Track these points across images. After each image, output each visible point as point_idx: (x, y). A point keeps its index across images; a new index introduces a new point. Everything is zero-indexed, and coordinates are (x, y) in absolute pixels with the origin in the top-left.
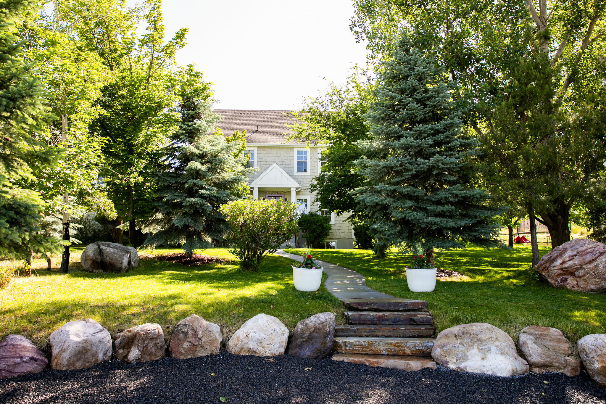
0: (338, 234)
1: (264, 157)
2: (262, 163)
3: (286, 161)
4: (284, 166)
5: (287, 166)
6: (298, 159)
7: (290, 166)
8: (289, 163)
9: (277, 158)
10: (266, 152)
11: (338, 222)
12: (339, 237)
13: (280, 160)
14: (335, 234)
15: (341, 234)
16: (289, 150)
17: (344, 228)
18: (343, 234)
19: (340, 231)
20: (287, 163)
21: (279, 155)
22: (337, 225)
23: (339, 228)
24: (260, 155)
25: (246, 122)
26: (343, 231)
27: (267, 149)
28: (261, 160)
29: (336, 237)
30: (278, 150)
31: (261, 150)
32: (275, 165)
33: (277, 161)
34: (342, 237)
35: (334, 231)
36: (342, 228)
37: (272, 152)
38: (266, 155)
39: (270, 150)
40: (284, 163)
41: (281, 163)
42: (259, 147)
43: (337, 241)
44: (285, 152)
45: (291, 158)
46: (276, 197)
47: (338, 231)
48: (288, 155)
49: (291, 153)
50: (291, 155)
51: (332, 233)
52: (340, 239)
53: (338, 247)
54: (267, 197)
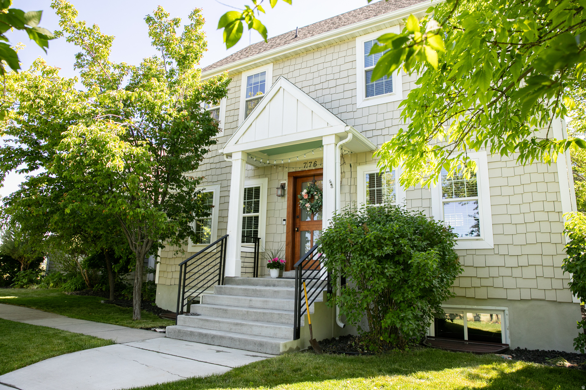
0: (509, 283)
3: (336, 76)
4: (333, 91)
6: (367, 63)
7: (347, 87)
8: (345, 81)
9: (316, 74)
10: (292, 68)
11: (508, 240)
12: (514, 295)
13: (323, 79)
14: (498, 282)
15: (521, 283)
16: (344, 47)
17: (537, 260)
18: (532, 284)
19: (517, 273)
20: (339, 82)
21: (321, 67)
22: (503, 250)
23: (512, 262)
26: (529, 273)
27: (293, 62)
29: (501, 294)
30: (317, 55)
31: (281, 65)
34: (526, 295)
35: (494, 272)
36: (523, 261)
37: (304, 65)
38: (290, 75)
39: (299, 61)
40: (332, 84)
41: (325, 85)
42: (276, 61)
43: (507, 312)
44: (336, 56)
45: (349, 66)
46: (316, 178)
47: (508, 272)
48: (341, 61)
49: (349, 52)
50: (348, 59)
51: (485, 282)
52: (520, 305)
53: (511, 333)
54: (292, 180)
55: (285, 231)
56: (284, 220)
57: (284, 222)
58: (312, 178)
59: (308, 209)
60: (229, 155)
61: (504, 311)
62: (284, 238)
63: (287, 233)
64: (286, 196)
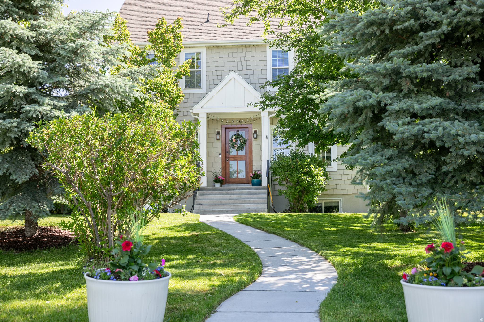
0: (343, 187)
1: (217, 64)
2: (214, 73)
3: (254, 68)
4: (251, 77)
5: (256, 77)
6: (274, 64)
7: (261, 76)
8: (259, 72)
9: (239, 64)
10: (221, 55)
12: (345, 192)
13: (245, 68)
14: (338, 187)
15: (348, 187)
16: (258, 50)
19: (346, 182)
20: (256, 72)
21: (243, 59)
22: (341, 172)
23: (344, 178)
24: (211, 60)
25: (191, 8)
27: (222, 51)
28: (213, 69)
29: (339, 192)
30: (240, 50)
31: (213, 51)
32: (233, 75)
33: (240, 68)
34: (350, 192)
35: (337, 182)
36: (349, 177)
37: (230, 55)
38: (220, 60)
39: (227, 51)
40: (251, 72)
41: (246, 72)
42: (209, 48)
43: (342, 200)
44: (253, 54)
45: (262, 63)
46: (239, 129)
47: (343, 182)
48: (256, 59)
49: (262, 54)
50: (261, 58)
51: (333, 187)
52: (347, 197)
53: (343, 209)
54: (224, 129)
55: (221, 161)
56: (220, 154)
57: (220, 156)
58: (237, 129)
59: (236, 148)
60: (197, 114)
61: (340, 200)
62: (220, 165)
63: (222, 162)
64: (221, 139)
